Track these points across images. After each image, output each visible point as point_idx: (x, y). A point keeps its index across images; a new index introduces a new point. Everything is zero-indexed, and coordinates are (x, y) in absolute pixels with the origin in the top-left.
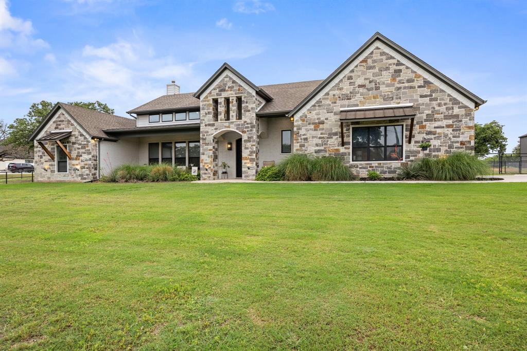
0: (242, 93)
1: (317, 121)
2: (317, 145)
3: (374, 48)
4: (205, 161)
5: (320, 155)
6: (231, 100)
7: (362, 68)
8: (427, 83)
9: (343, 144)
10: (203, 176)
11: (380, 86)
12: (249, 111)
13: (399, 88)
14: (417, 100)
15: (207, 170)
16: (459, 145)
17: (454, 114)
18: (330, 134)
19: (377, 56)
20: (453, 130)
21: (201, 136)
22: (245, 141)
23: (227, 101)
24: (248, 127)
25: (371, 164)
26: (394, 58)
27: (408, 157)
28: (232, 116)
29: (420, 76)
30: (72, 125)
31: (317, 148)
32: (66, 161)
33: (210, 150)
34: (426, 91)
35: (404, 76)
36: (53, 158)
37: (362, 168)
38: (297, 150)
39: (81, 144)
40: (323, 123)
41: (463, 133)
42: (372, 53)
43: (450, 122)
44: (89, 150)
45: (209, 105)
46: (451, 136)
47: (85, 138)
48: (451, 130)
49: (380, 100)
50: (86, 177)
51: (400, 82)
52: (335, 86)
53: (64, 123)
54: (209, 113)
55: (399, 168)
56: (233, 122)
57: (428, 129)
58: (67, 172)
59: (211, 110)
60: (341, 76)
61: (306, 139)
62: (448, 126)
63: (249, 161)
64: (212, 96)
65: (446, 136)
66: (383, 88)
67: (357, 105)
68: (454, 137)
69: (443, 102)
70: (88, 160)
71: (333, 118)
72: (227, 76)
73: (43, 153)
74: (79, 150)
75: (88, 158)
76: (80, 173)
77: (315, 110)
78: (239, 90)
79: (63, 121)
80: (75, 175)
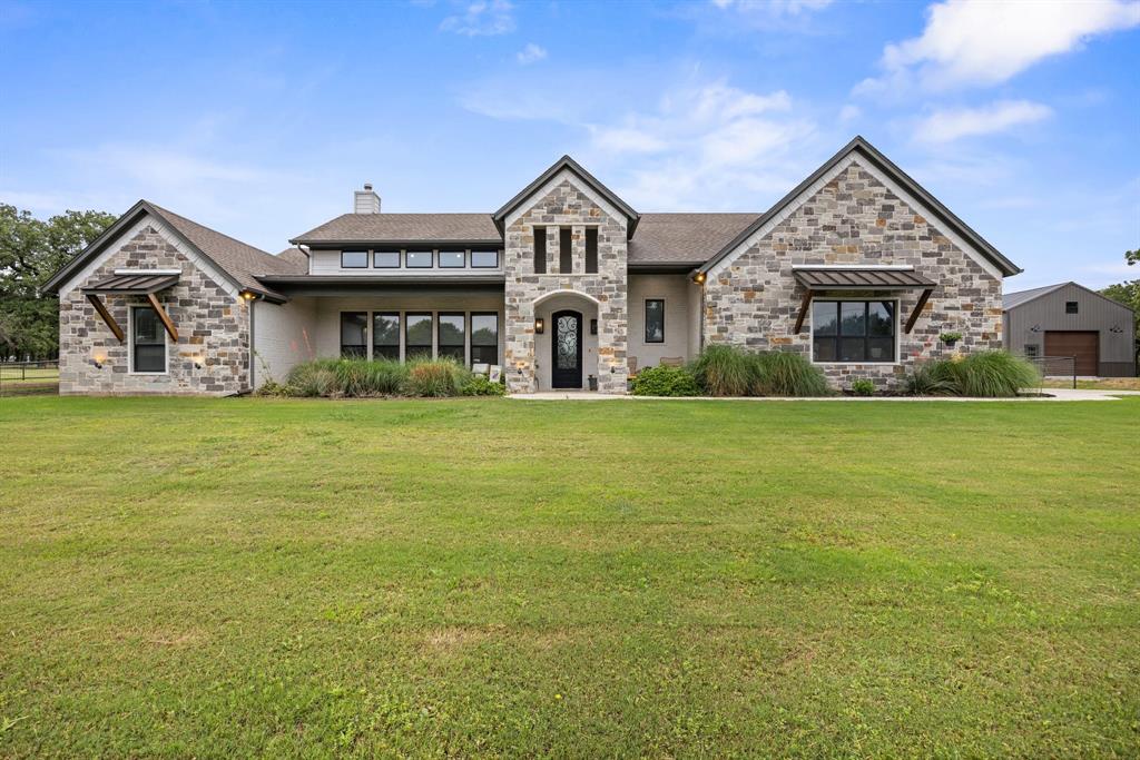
0: (598, 220)
1: (751, 285)
2: (750, 330)
3: (850, 163)
4: (515, 354)
5: (757, 348)
6: (574, 233)
7: (829, 196)
8: (933, 233)
9: (798, 329)
10: (513, 384)
11: (861, 231)
12: (613, 257)
13: (890, 238)
14: (918, 261)
15: (520, 373)
16: (980, 338)
17: (974, 287)
18: (773, 311)
19: (853, 178)
20: (972, 314)
21: (507, 302)
22: (605, 316)
23: (566, 234)
24: (611, 289)
25: (845, 366)
26: (881, 185)
27: (904, 356)
28: (578, 265)
29: (922, 220)
30: (181, 258)
31: (752, 335)
32: (164, 346)
33: (528, 331)
34: (932, 246)
35: (900, 216)
36: (121, 338)
37: (835, 372)
38: (713, 338)
39: (208, 306)
40: (761, 289)
41: (986, 320)
42: (846, 171)
43: (968, 300)
44: (233, 320)
45: (525, 238)
46: (969, 324)
47: (220, 292)
48: (968, 313)
49: (859, 255)
50: (223, 384)
51: (892, 227)
52: (783, 223)
53: (156, 252)
54: (526, 255)
55: (890, 375)
56: (578, 278)
57: (935, 310)
58: (164, 371)
59: (530, 248)
60: (793, 207)
62: (965, 307)
63: (612, 356)
64: (535, 220)
65: (962, 322)
66: (864, 235)
67: (822, 262)
68: (973, 325)
69: (957, 267)
70: (228, 345)
71: (779, 281)
72: (566, 184)
73: (87, 323)
74: (202, 320)
75: (229, 340)
76: (206, 375)
77: (747, 264)
78: (592, 214)
79: (153, 247)
80: (188, 379)
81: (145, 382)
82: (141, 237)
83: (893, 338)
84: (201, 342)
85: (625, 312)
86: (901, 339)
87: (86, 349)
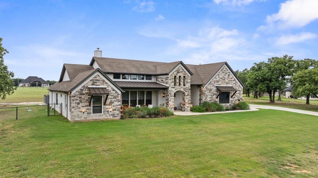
0: (185, 75)
2: (210, 98)
3: (224, 66)
4: (171, 104)
5: (211, 102)
7: (221, 72)
9: (217, 98)
12: (188, 83)
13: (229, 80)
14: (233, 85)
15: (171, 108)
17: (240, 90)
18: (213, 94)
21: (169, 92)
22: (187, 95)
23: (180, 77)
24: (187, 90)
26: (228, 70)
27: (231, 102)
28: (182, 84)
29: (233, 77)
30: (106, 83)
32: (101, 106)
33: (173, 99)
34: (234, 82)
35: (231, 77)
36: (90, 105)
38: (204, 100)
39: (113, 96)
40: (211, 90)
41: (241, 96)
42: (223, 68)
43: (239, 92)
44: (119, 99)
45: (172, 78)
47: (116, 92)
48: (239, 94)
49: (225, 83)
50: (117, 115)
51: (230, 79)
52: (215, 77)
54: (173, 82)
55: (229, 106)
56: (182, 87)
58: (101, 113)
59: (174, 80)
60: (216, 74)
61: (207, 96)
63: (188, 104)
64: (174, 74)
65: (238, 96)
66: (226, 80)
67: (220, 85)
70: (118, 105)
71: (215, 89)
72: (180, 67)
73: (80, 101)
74: (112, 99)
75: (118, 104)
76: (112, 113)
77: (209, 85)
78: (185, 73)
79: (99, 80)
80: (108, 115)
81: (96, 116)
82: (96, 77)
83: (229, 99)
84: (111, 105)
85: (190, 94)
86: (231, 99)
87: (79, 108)
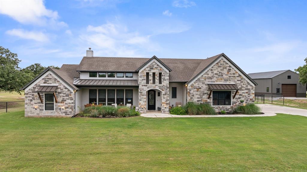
0: (162, 71)
1: (198, 87)
2: (198, 98)
3: (221, 59)
4: (141, 104)
5: (199, 103)
6: (156, 74)
7: (216, 66)
8: (240, 75)
9: (209, 98)
10: (141, 111)
11: (223, 75)
12: (166, 80)
13: (230, 77)
14: (236, 82)
15: (142, 108)
16: (250, 100)
17: (248, 88)
18: (203, 94)
19: (222, 62)
20: (248, 94)
21: (139, 91)
22: (163, 95)
23: (154, 74)
24: (165, 88)
25: (220, 107)
26: (228, 64)
27: (233, 104)
28: (157, 82)
29: (237, 72)
30: (58, 81)
31: (198, 99)
32: (53, 104)
33: (144, 98)
34: (239, 79)
35: (232, 71)
36: (42, 102)
37: (217, 108)
38: (189, 100)
39: (65, 94)
40: (200, 88)
41: (251, 96)
42: (220, 61)
43: (247, 91)
44: (72, 97)
45: (144, 75)
46: (247, 96)
47: (69, 90)
48: (247, 94)
49: (223, 80)
50: (69, 113)
51: (230, 74)
52: (206, 73)
53: (52, 80)
54: (144, 79)
55: (230, 109)
56: (157, 85)
57: (240, 93)
58: (54, 110)
59: (145, 78)
60: (208, 69)
61: (193, 95)
62: (247, 93)
63: (165, 104)
64: (146, 71)
65: (246, 96)
66: (224, 76)
67: (214, 82)
68: (248, 97)
69: (245, 83)
70: (71, 103)
71: (205, 87)
72: (154, 62)
73: (33, 98)
74: (64, 97)
75: (71, 102)
76: (65, 111)
77: (197, 82)
78: (160, 69)
79: (51, 79)
80: (60, 112)
81: (49, 113)
82: (47, 76)
84: (64, 103)
85: (168, 93)
86: (232, 100)
87: (32, 105)
